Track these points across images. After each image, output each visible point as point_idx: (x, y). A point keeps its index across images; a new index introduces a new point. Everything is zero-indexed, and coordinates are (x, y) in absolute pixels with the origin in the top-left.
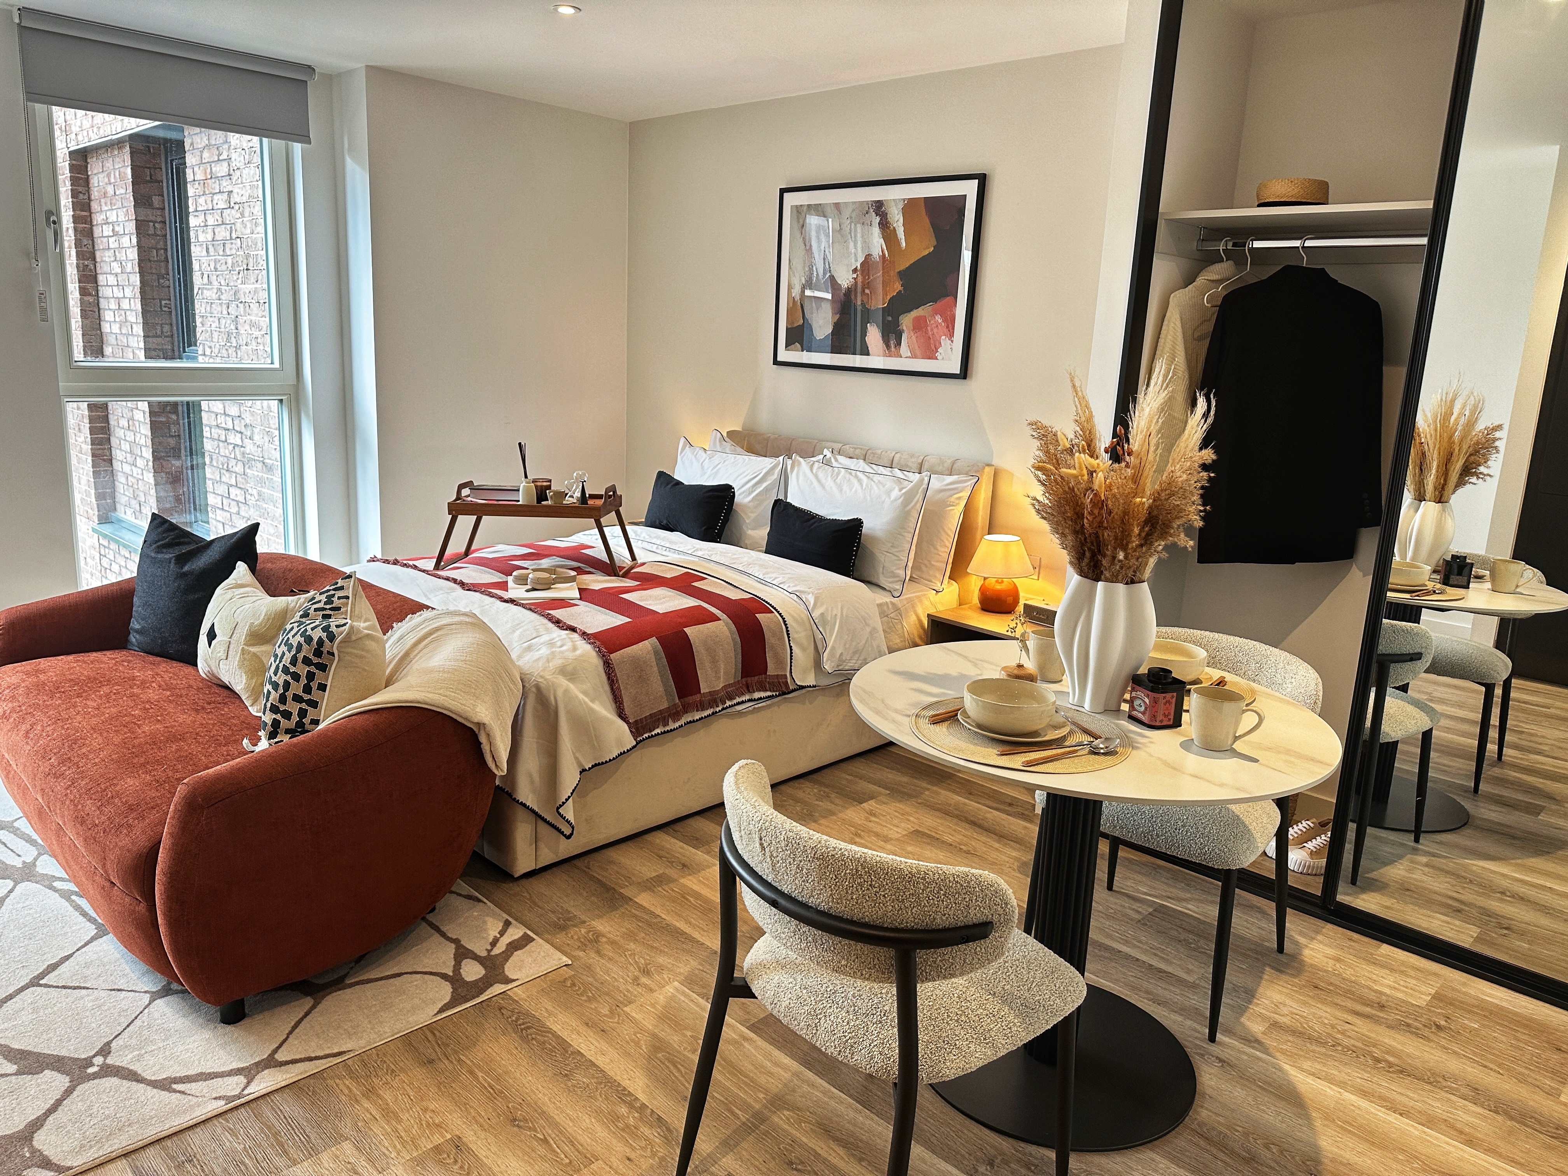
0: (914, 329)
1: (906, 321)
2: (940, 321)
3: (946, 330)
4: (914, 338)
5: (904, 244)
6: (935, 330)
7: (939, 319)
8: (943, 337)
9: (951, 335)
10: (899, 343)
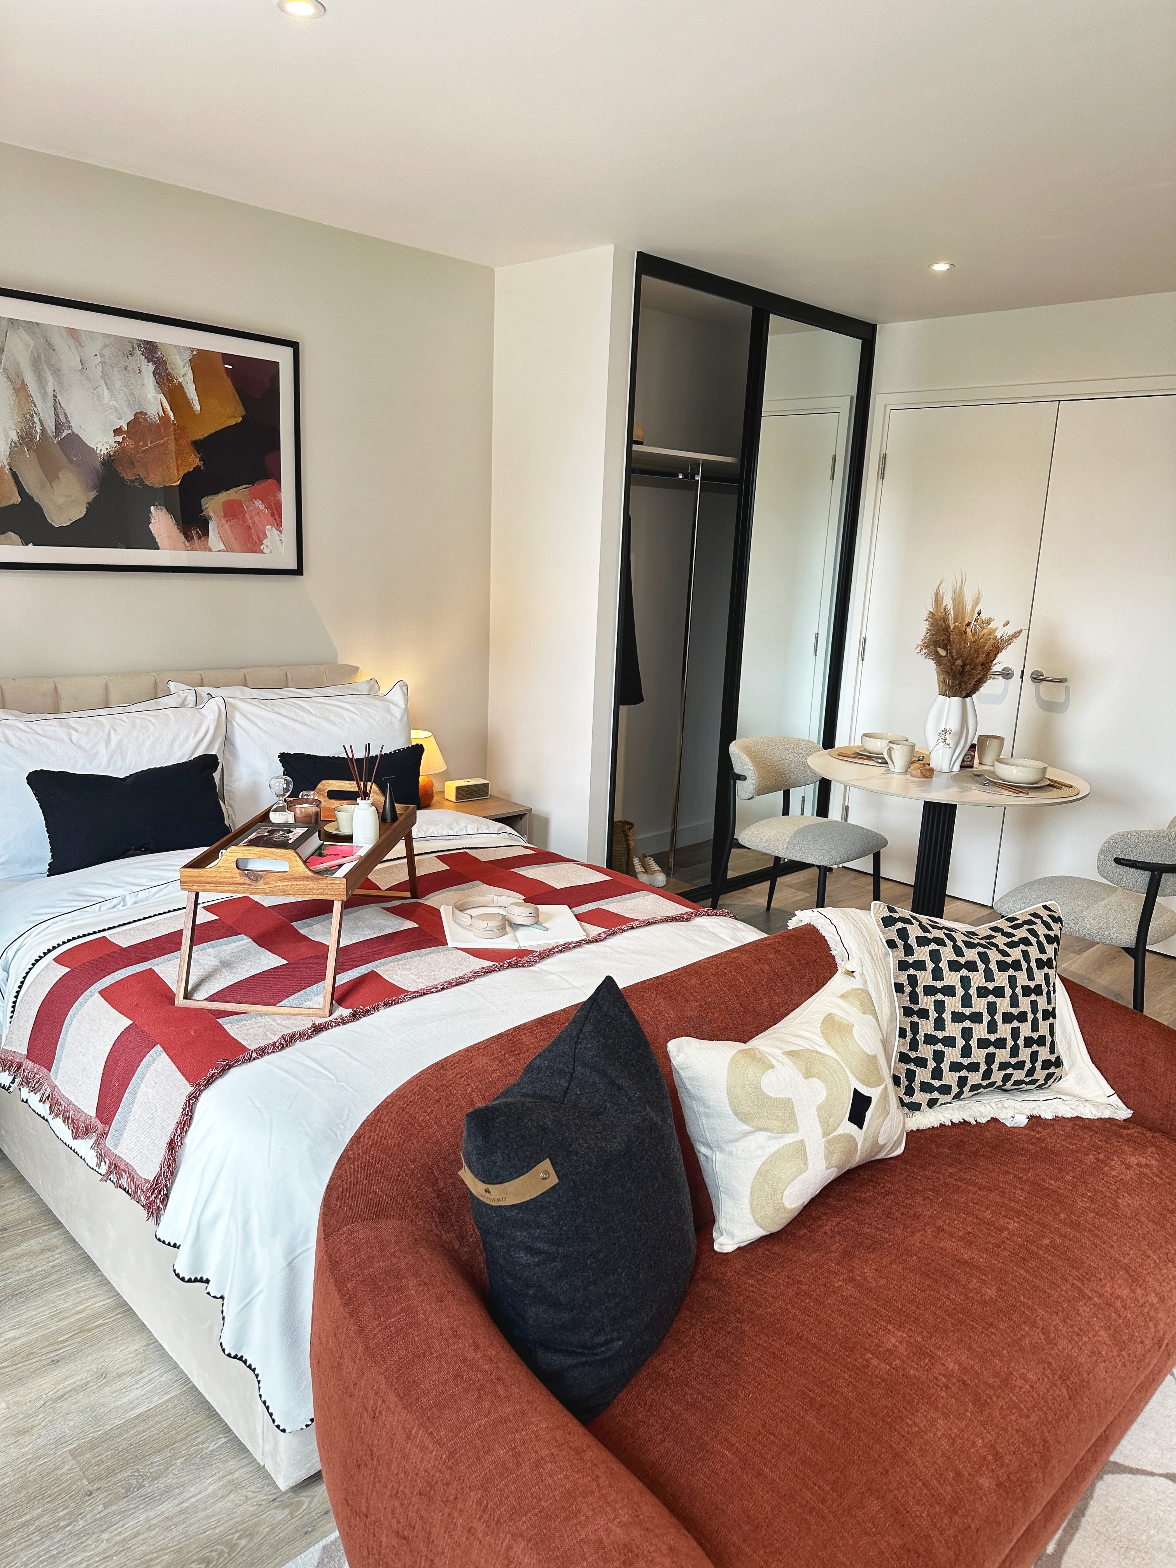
0: (225, 516)
1: (213, 505)
2: (262, 507)
3: (271, 519)
4: (226, 526)
5: (197, 407)
6: (256, 518)
7: (259, 504)
8: (269, 527)
9: (278, 524)
10: (206, 533)
